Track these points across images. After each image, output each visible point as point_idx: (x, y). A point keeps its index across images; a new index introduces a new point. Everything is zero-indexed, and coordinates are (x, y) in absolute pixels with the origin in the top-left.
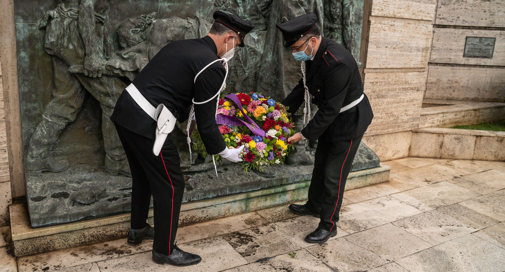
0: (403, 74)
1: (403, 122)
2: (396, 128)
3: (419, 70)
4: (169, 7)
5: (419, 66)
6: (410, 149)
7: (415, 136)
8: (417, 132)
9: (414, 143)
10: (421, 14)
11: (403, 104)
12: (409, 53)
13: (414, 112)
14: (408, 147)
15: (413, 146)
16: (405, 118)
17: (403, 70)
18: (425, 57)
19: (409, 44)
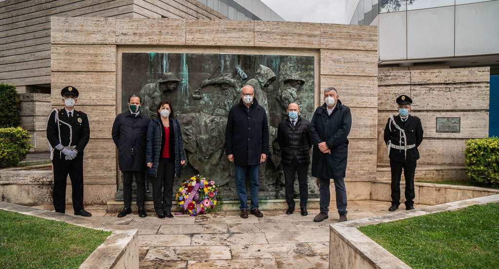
0: (354, 142)
1: (360, 175)
2: (353, 179)
3: (371, 140)
4: (190, 108)
5: (369, 137)
6: (371, 194)
7: (373, 185)
8: (374, 183)
9: (373, 190)
10: (365, 103)
11: (357, 163)
12: (358, 129)
13: (370, 168)
14: (369, 193)
15: (373, 192)
16: (362, 172)
17: (355, 140)
18: (373, 131)
19: (357, 123)
